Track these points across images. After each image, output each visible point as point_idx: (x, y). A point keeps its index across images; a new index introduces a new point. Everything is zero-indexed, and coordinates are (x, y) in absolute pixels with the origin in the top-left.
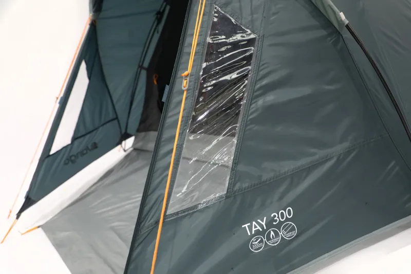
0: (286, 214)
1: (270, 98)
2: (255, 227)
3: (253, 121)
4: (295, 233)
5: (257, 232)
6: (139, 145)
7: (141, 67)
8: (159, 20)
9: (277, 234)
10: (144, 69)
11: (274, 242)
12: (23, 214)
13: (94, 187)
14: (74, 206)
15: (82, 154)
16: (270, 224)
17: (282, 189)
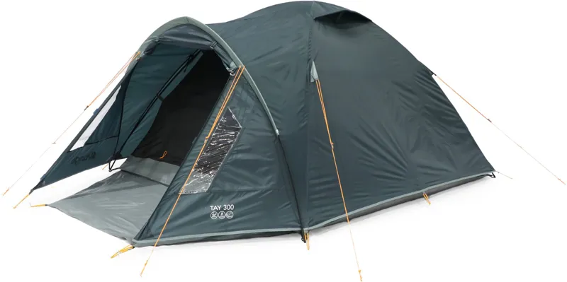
0: (230, 207)
1: (240, 156)
2: (216, 208)
3: (228, 164)
4: (232, 217)
5: (216, 210)
6: (130, 168)
7: (159, 96)
8: (189, 62)
9: (224, 214)
10: (161, 99)
11: (222, 217)
12: (35, 191)
13: (87, 191)
14: (70, 200)
15: (84, 159)
16: (222, 209)
17: (233, 196)
